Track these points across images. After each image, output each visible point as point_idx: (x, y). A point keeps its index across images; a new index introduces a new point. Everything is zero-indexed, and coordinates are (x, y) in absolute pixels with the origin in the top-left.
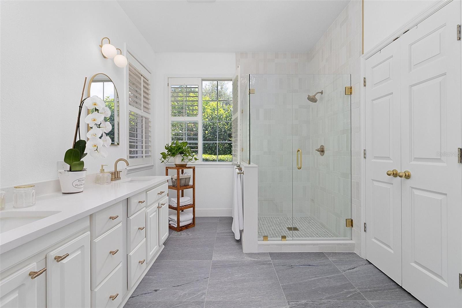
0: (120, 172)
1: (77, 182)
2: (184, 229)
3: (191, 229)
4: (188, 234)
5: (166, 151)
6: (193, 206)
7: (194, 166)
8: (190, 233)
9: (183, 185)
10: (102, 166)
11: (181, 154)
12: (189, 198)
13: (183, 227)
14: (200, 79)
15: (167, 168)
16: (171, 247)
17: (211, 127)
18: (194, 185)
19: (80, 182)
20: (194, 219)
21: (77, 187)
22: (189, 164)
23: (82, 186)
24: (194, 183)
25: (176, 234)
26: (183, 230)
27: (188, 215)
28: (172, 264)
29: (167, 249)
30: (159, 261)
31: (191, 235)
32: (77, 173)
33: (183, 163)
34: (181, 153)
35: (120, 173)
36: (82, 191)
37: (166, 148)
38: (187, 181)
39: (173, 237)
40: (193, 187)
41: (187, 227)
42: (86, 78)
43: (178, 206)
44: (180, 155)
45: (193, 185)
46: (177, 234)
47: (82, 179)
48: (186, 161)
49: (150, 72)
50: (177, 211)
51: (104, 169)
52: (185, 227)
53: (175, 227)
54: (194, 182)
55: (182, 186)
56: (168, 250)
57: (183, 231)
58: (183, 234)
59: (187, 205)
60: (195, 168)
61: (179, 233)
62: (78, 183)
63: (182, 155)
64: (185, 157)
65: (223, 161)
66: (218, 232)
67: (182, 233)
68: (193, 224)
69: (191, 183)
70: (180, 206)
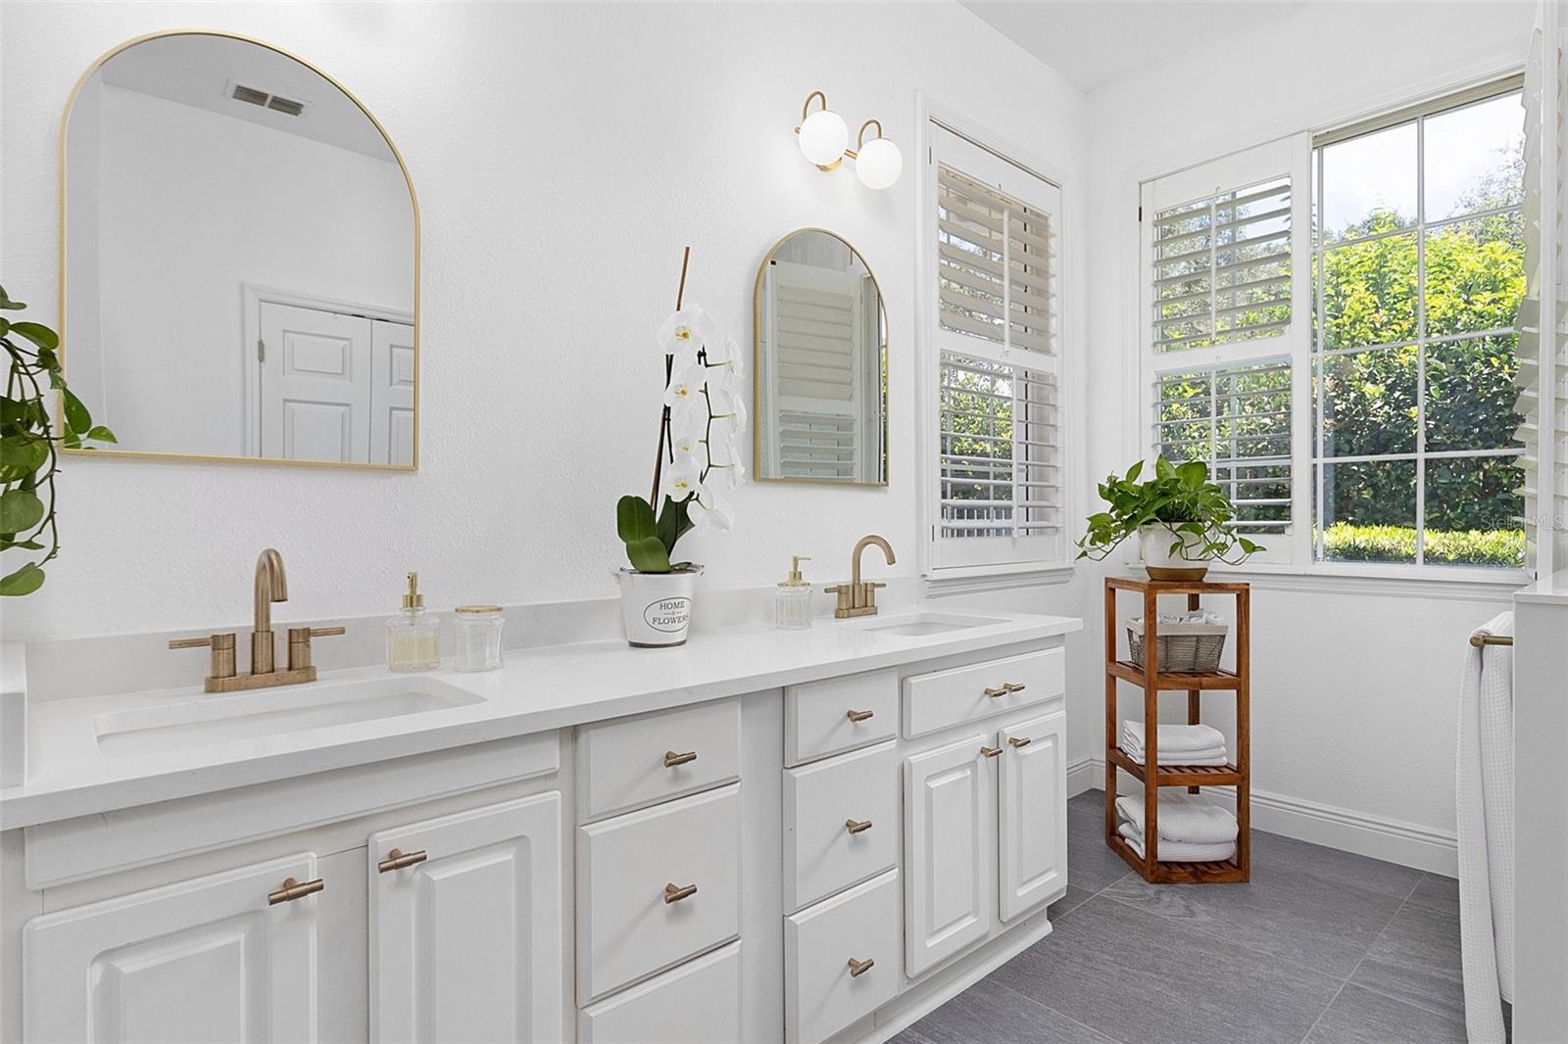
0: (874, 585)
1: (656, 611)
2: (1185, 880)
3: (1218, 892)
4: (1194, 908)
5: (1106, 506)
6: (1239, 775)
7: (1243, 580)
8: (1203, 907)
9: (1181, 669)
10: (796, 560)
11: (1164, 520)
12: (1216, 736)
13: (1175, 869)
14: (1305, 140)
15: (1110, 585)
16: (1080, 942)
17: (1442, 387)
18: (1243, 673)
19: (667, 611)
20: (1242, 839)
21: (656, 625)
22: (1217, 568)
23: (674, 624)
24: (1244, 665)
25: (1133, 892)
26: (1178, 882)
27: (1210, 814)
28: (1044, 1027)
29: (1057, 944)
30: (998, 986)
31: (1207, 918)
32: (656, 579)
33: (1177, 563)
34: (1167, 516)
35: (873, 591)
36: (682, 643)
37: (1107, 493)
38: (1202, 651)
39: (1114, 898)
40: (1239, 682)
41: (1199, 873)
42: (688, 249)
43: (1146, 761)
44: (1160, 526)
45: (1238, 674)
46: (1139, 892)
47: (672, 601)
48: (1194, 552)
49: (1053, 178)
50: (1146, 787)
51: (800, 573)
52: (1190, 869)
53: (1138, 856)
54: (1243, 659)
55: (1174, 673)
56: (1056, 953)
57: (1173, 888)
58: (1171, 904)
59: (1202, 768)
60: (1247, 591)
61: (1152, 889)
62: (662, 614)
63: (1176, 526)
64: (1190, 536)
65: (1493, 561)
66: (1376, 958)
67: (1166, 898)
68: (1238, 867)
69: (1228, 662)
70: (1159, 763)
